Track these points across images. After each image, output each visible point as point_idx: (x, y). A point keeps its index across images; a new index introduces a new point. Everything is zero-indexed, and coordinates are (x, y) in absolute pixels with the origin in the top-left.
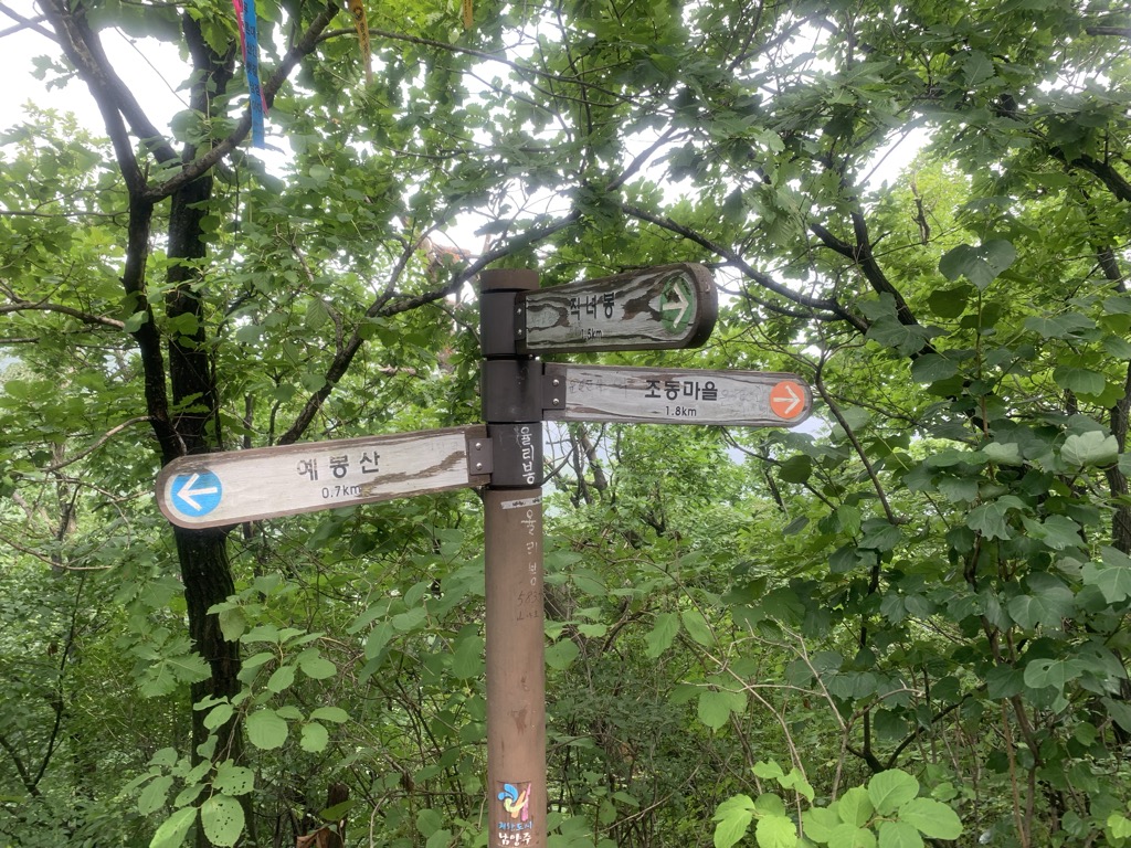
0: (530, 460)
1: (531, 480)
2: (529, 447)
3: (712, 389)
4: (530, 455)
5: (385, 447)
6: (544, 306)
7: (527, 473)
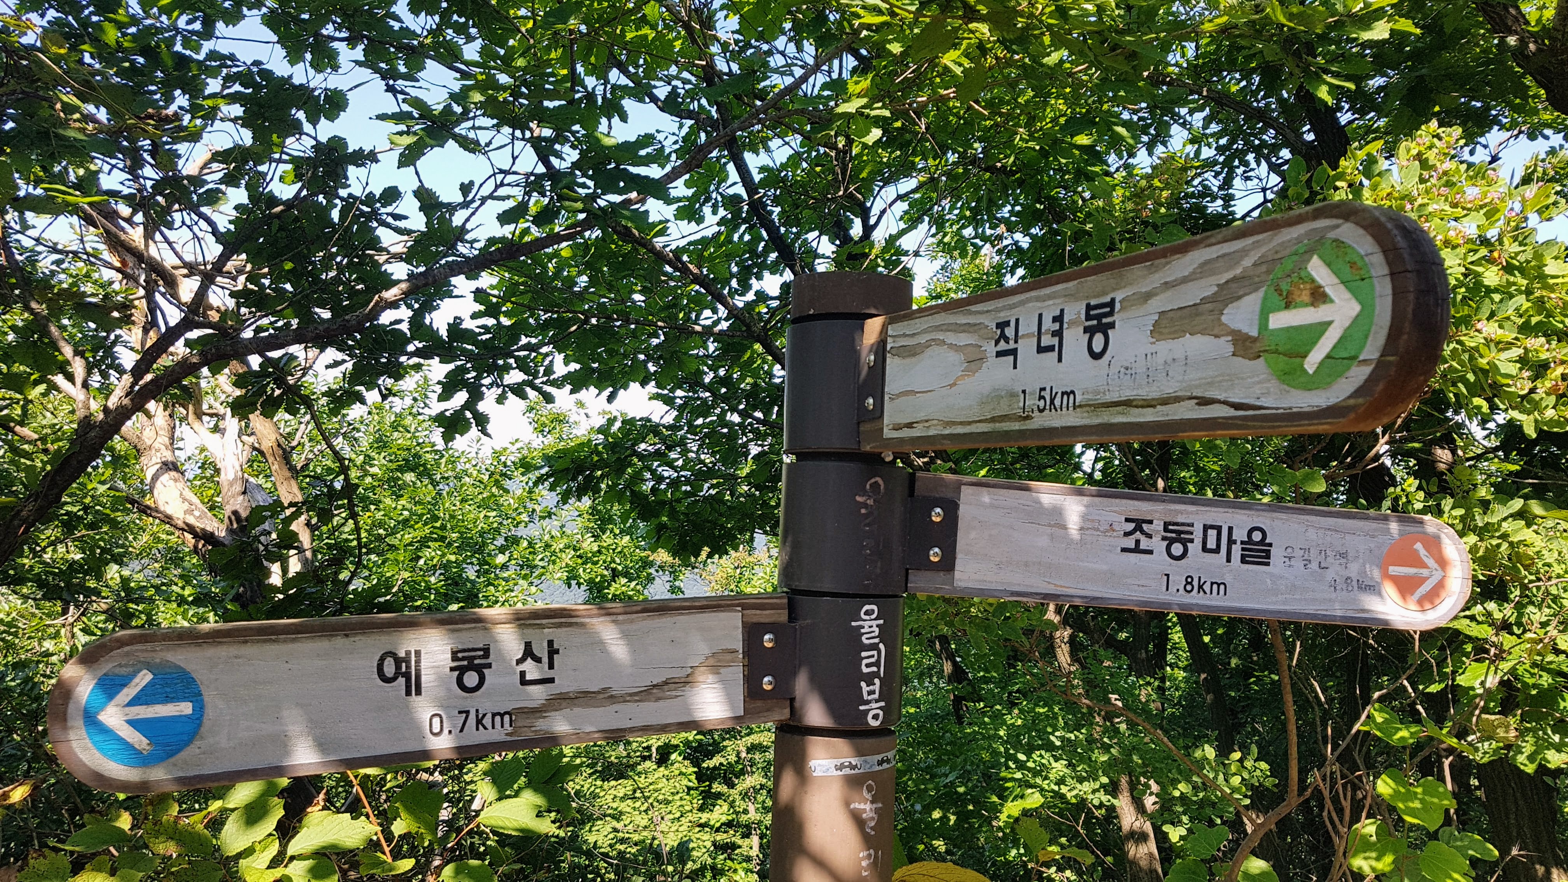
0: (876, 675)
1: (876, 717)
2: (874, 647)
3: (1262, 542)
4: (877, 664)
6: (928, 345)
7: (868, 702)
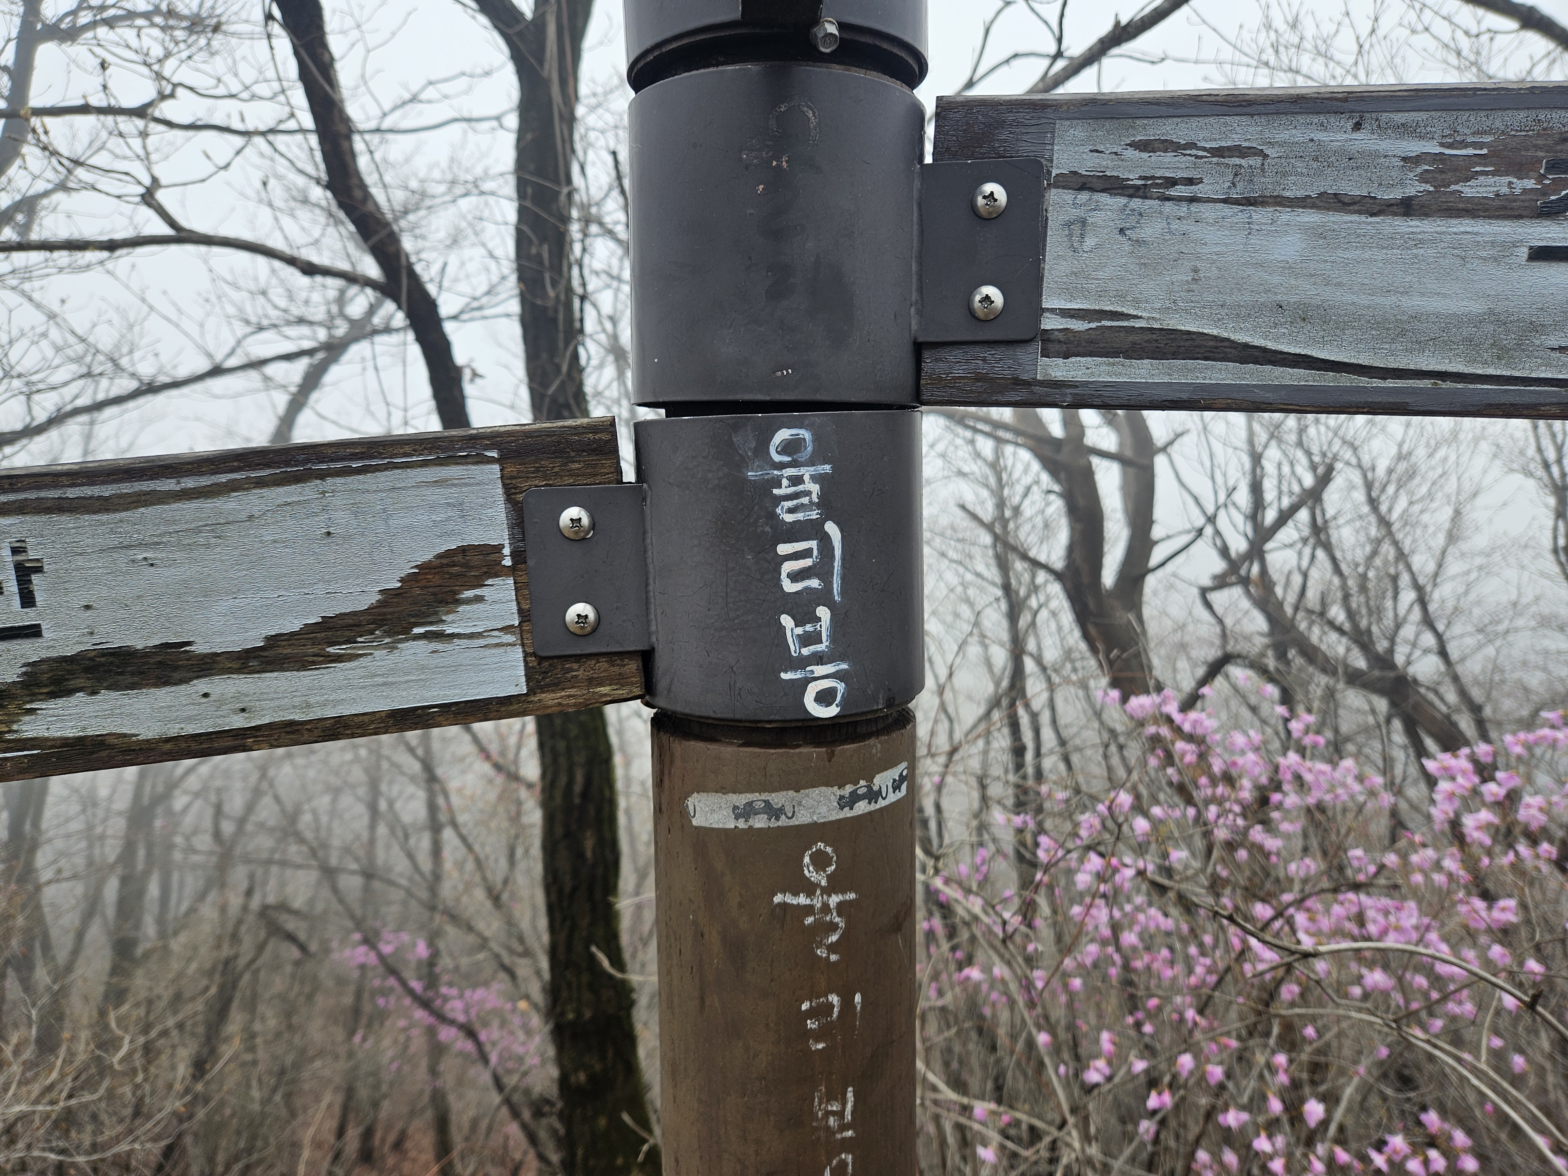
0: (823, 597)
1: (825, 697)
2: (814, 530)
5: (65, 521)
7: (802, 663)
